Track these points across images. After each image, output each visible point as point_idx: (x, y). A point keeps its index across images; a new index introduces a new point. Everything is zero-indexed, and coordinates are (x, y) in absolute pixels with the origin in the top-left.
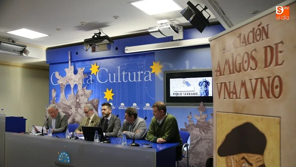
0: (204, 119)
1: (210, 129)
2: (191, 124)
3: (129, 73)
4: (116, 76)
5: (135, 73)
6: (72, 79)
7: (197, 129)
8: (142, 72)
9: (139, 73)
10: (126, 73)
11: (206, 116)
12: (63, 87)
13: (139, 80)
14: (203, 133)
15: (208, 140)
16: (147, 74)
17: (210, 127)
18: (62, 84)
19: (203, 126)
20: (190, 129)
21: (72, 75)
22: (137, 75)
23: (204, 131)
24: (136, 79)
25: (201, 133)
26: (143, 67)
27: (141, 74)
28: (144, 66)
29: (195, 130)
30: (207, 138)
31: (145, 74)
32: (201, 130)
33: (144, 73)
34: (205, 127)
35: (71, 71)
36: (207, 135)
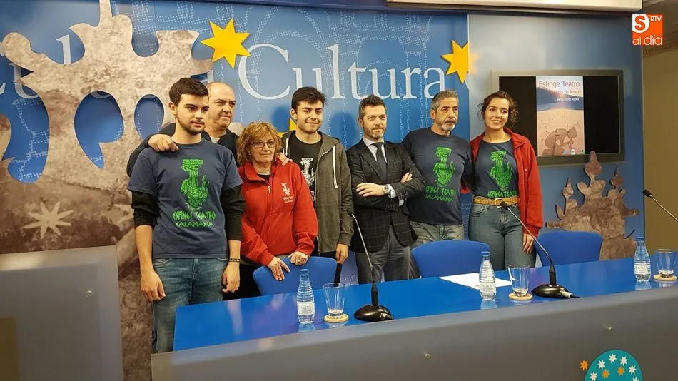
0: (599, 192)
1: (611, 214)
2: (573, 207)
3: (374, 72)
4: (323, 78)
5: (393, 72)
6: (122, 74)
7: (584, 218)
8: (417, 71)
9: (407, 72)
10: (364, 70)
11: (602, 185)
12: (62, 106)
13: (409, 95)
14: (598, 227)
15: (607, 240)
16: (434, 76)
17: (612, 210)
18: (56, 95)
19: (597, 210)
20: (569, 222)
21: (124, 57)
22: (401, 78)
23: (599, 222)
24: (398, 92)
25: (594, 227)
26: (419, 53)
27: (414, 76)
28: (423, 53)
29: (581, 221)
30: (606, 237)
31: (426, 76)
32: (593, 220)
33: (423, 72)
34: (601, 211)
35: (114, 39)
36: (606, 230)
